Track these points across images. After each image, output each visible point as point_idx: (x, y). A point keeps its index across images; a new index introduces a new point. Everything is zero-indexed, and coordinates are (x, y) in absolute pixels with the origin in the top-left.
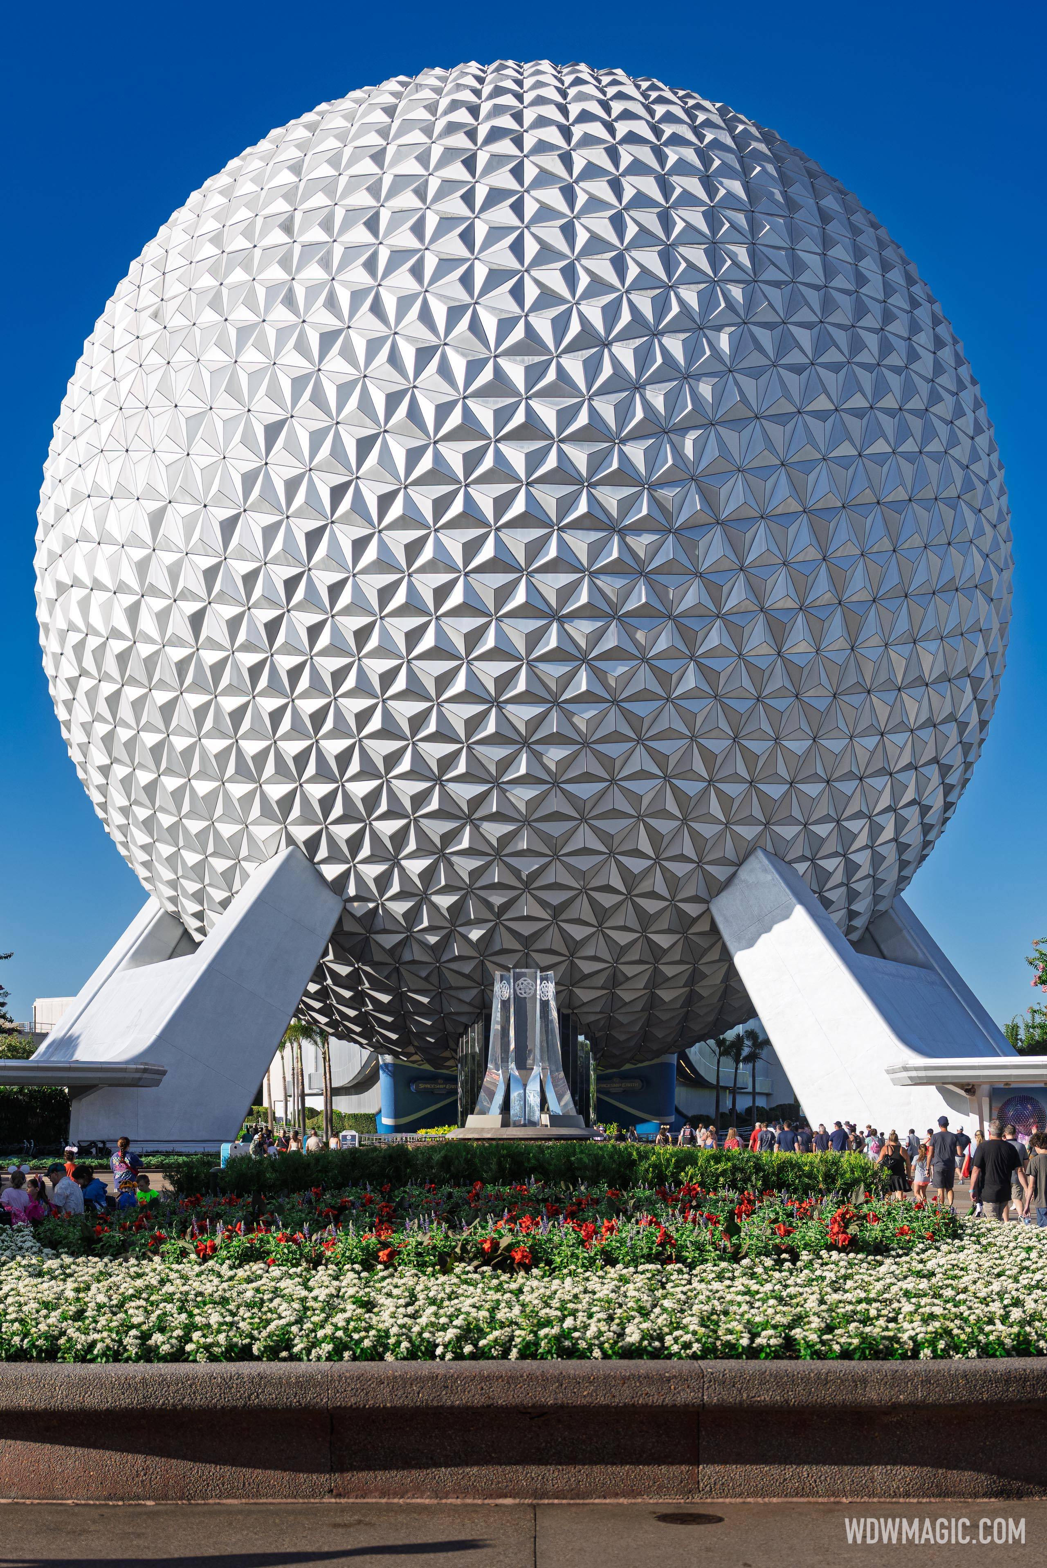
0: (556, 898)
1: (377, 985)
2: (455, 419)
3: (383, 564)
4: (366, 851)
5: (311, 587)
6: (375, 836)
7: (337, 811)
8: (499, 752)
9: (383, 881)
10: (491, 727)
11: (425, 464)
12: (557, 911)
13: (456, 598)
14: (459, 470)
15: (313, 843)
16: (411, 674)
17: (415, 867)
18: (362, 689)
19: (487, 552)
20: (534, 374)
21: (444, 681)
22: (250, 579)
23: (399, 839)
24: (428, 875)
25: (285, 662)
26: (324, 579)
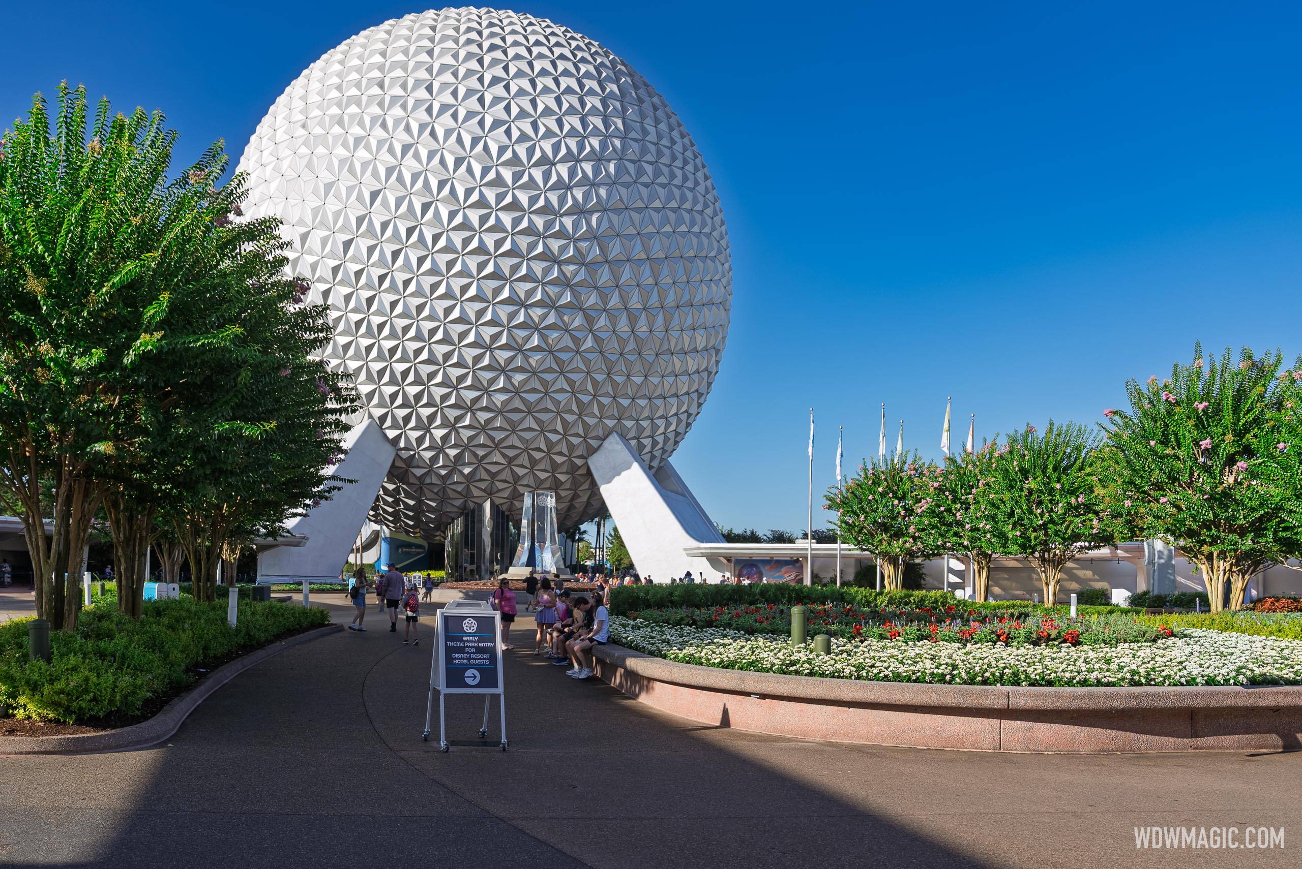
0: (511, 453)
1: (408, 495)
2: (475, 197)
3: (433, 271)
4: (412, 424)
5: (393, 280)
6: (418, 416)
7: (399, 401)
8: (489, 375)
9: (420, 440)
10: (486, 361)
11: (459, 219)
12: (510, 460)
13: (472, 292)
14: (476, 225)
15: (383, 418)
16: (445, 331)
17: (438, 433)
18: (418, 337)
19: (490, 269)
20: (517, 176)
21: (463, 335)
22: (358, 274)
23: (432, 418)
24: (445, 438)
25: (376, 320)
26: (400, 277)
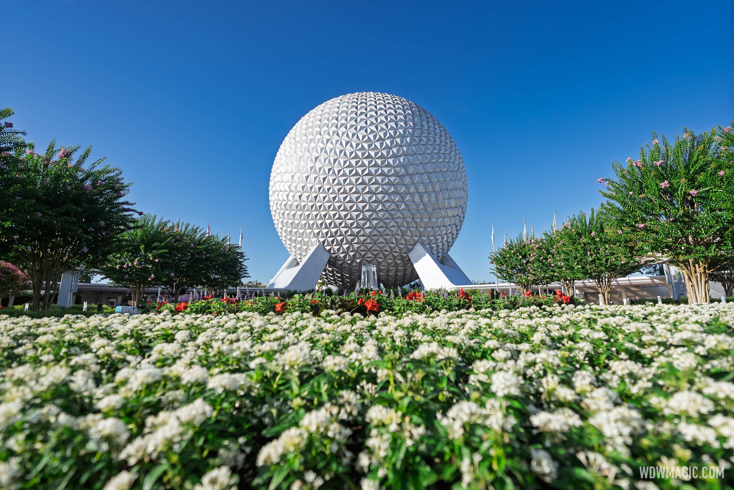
0: (375, 253)
1: (337, 272)
2: (354, 155)
3: (339, 184)
4: (335, 243)
5: (324, 189)
6: (337, 240)
7: (329, 235)
8: (363, 222)
9: (339, 250)
10: (361, 217)
11: (347, 164)
12: (376, 255)
13: (354, 190)
14: (354, 165)
15: (324, 242)
16: (344, 206)
17: (345, 247)
18: (334, 209)
19: (360, 181)
20: (370, 146)
21: (351, 207)
22: (311, 188)
23: (342, 240)
24: (348, 248)
25: (318, 204)
26: (326, 187)
